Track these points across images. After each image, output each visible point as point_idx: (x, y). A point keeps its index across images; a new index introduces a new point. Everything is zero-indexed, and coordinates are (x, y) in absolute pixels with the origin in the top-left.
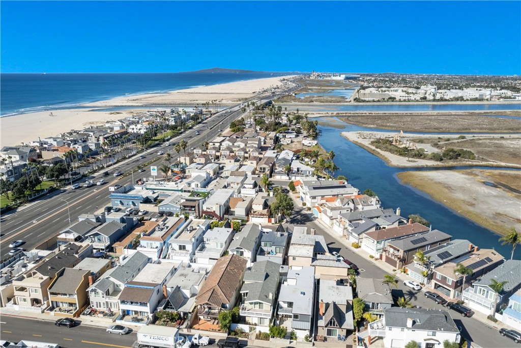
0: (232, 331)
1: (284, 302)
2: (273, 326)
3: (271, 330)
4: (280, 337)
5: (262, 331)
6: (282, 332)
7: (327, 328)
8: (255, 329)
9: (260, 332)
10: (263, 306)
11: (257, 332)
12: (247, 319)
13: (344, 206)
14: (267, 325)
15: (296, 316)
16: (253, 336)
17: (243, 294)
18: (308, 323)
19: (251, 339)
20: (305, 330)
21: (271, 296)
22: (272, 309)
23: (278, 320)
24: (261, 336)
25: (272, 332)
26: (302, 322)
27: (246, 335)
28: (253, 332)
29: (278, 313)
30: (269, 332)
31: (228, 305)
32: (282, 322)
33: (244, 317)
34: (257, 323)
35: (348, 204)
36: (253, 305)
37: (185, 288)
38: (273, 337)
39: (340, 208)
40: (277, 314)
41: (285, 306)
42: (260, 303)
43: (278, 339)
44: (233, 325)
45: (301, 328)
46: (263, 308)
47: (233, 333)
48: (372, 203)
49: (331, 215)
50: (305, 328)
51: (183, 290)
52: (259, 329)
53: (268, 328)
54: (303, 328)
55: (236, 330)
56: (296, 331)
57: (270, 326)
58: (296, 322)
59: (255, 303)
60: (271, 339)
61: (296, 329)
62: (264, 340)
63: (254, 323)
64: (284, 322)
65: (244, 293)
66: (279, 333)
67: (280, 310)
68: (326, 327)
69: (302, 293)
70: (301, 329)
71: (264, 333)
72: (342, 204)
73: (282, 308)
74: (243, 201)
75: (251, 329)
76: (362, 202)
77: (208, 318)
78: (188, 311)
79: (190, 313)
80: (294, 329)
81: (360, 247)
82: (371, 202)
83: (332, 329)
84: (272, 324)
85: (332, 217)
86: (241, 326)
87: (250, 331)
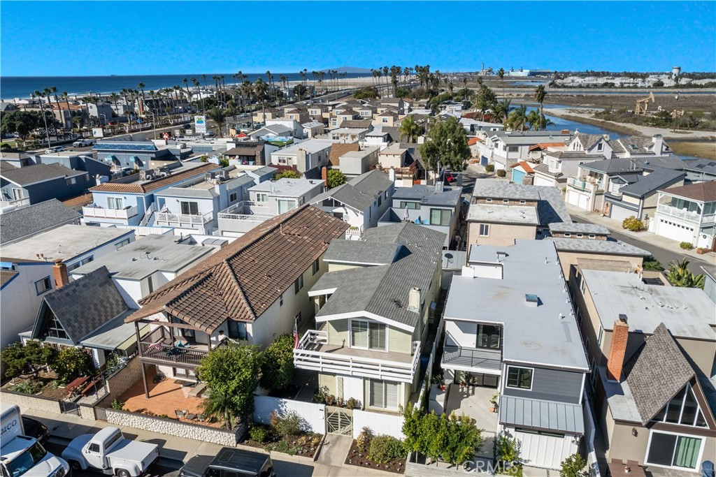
0: (258, 425)
1: (464, 326)
2: (420, 415)
3: (412, 427)
4: (452, 460)
5: (378, 432)
6: (462, 437)
7: (652, 431)
8: (347, 421)
9: (367, 433)
10: (383, 336)
11: (357, 433)
12: (323, 381)
13: (590, 150)
14: (397, 409)
15: (519, 376)
16: (338, 452)
17: (317, 301)
18: (570, 406)
19: (327, 463)
20: (561, 434)
21: (414, 300)
22: (418, 348)
23: (440, 389)
24: (372, 450)
25: (415, 435)
26: (544, 403)
27: (312, 445)
28: (339, 432)
29: (443, 366)
30: (401, 436)
31: (249, 328)
32: (454, 399)
33: (314, 375)
34: (359, 398)
35: (600, 148)
36: (348, 334)
37: (128, 276)
38: (422, 460)
39: (579, 156)
40: (438, 371)
41: (467, 341)
42: (374, 326)
43: (443, 465)
44: (264, 402)
45: (545, 426)
46: (383, 346)
47: (259, 434)
48: (653, 150)
49: (559, 171)
50: (562, 428)
51: (121, 283)
52: (361, 421)
53: (402, 420)
54: (553, 427)
55: (272, 422)
56: (517, 436)
57: (407, 415)
58: (520, 400)
59: (357, 325)
60: (411, 468)
61: (519, 429)
62: (382, 468)
63: (347, 398)
64: (463, 402)
65: (323, 298)
66: (446, 443)
67: (447, 355)
68: (650, 425)
69: (529, 299)
70: (540, 432)
71: (384, 439)
72: (585, 147)
73: (454, 348)
74: (360, 150)
75: (332, 423)
76: (631, 148)
77: (187, 375)
78: (112, 347)
79: (121, 353)
80: (512, 431)
81: (645, 229)
82: (651, 147)
83: (678, 434)
84: (418, 405)
85: (561, 174)
86: (293, 408)
87: (329, 429)
